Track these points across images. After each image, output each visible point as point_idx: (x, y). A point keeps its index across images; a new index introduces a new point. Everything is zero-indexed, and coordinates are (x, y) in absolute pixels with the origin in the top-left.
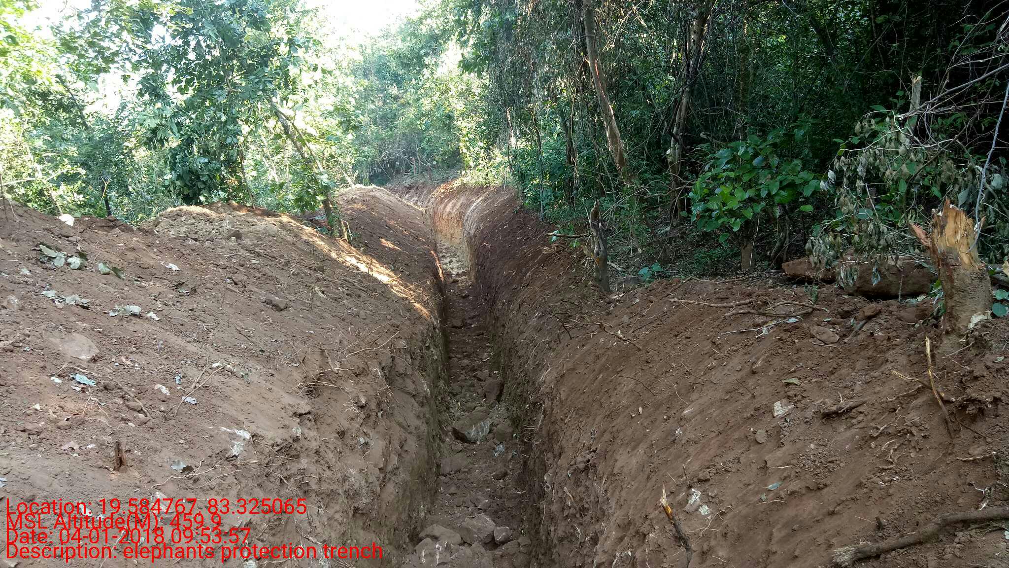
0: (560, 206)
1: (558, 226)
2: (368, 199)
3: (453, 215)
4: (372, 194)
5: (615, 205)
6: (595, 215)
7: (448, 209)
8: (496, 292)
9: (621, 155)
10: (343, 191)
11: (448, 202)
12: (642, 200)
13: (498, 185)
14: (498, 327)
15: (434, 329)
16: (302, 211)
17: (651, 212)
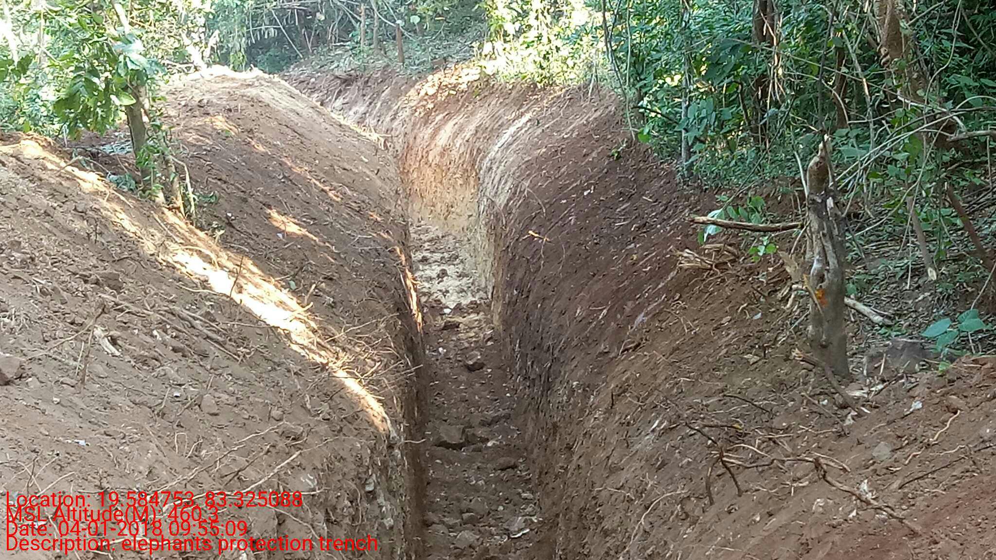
0: (731, 147)
1: (723, 197)
2: (240, 104)
3: (455, 155)
4: (252, 92)
5: (873, 152)
6: (821, 175)
7: (443, 138)
8: (555, 360)
9: (894, 22)
10: (177, 81)
11: (445, 121)
12: (942, 144)
13: (574, 84)
14: (553, 452)
15: (390, 447)
16: (73, 129)
17: (967, 173)
